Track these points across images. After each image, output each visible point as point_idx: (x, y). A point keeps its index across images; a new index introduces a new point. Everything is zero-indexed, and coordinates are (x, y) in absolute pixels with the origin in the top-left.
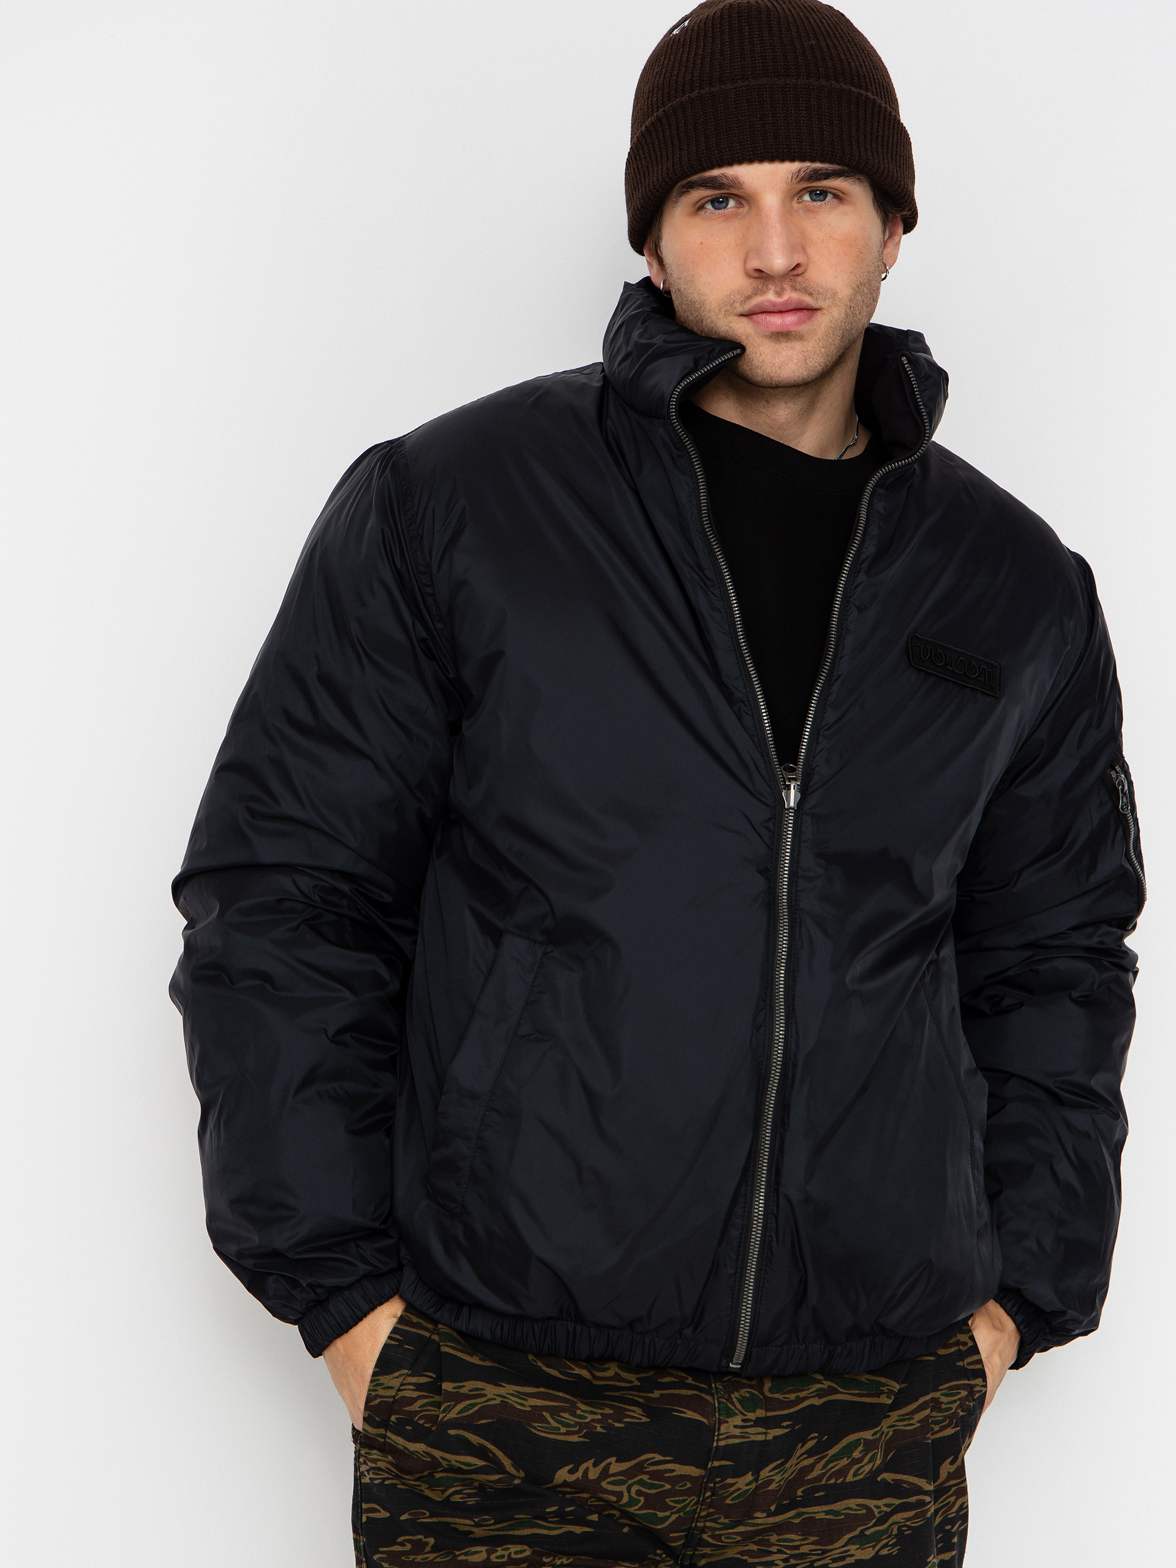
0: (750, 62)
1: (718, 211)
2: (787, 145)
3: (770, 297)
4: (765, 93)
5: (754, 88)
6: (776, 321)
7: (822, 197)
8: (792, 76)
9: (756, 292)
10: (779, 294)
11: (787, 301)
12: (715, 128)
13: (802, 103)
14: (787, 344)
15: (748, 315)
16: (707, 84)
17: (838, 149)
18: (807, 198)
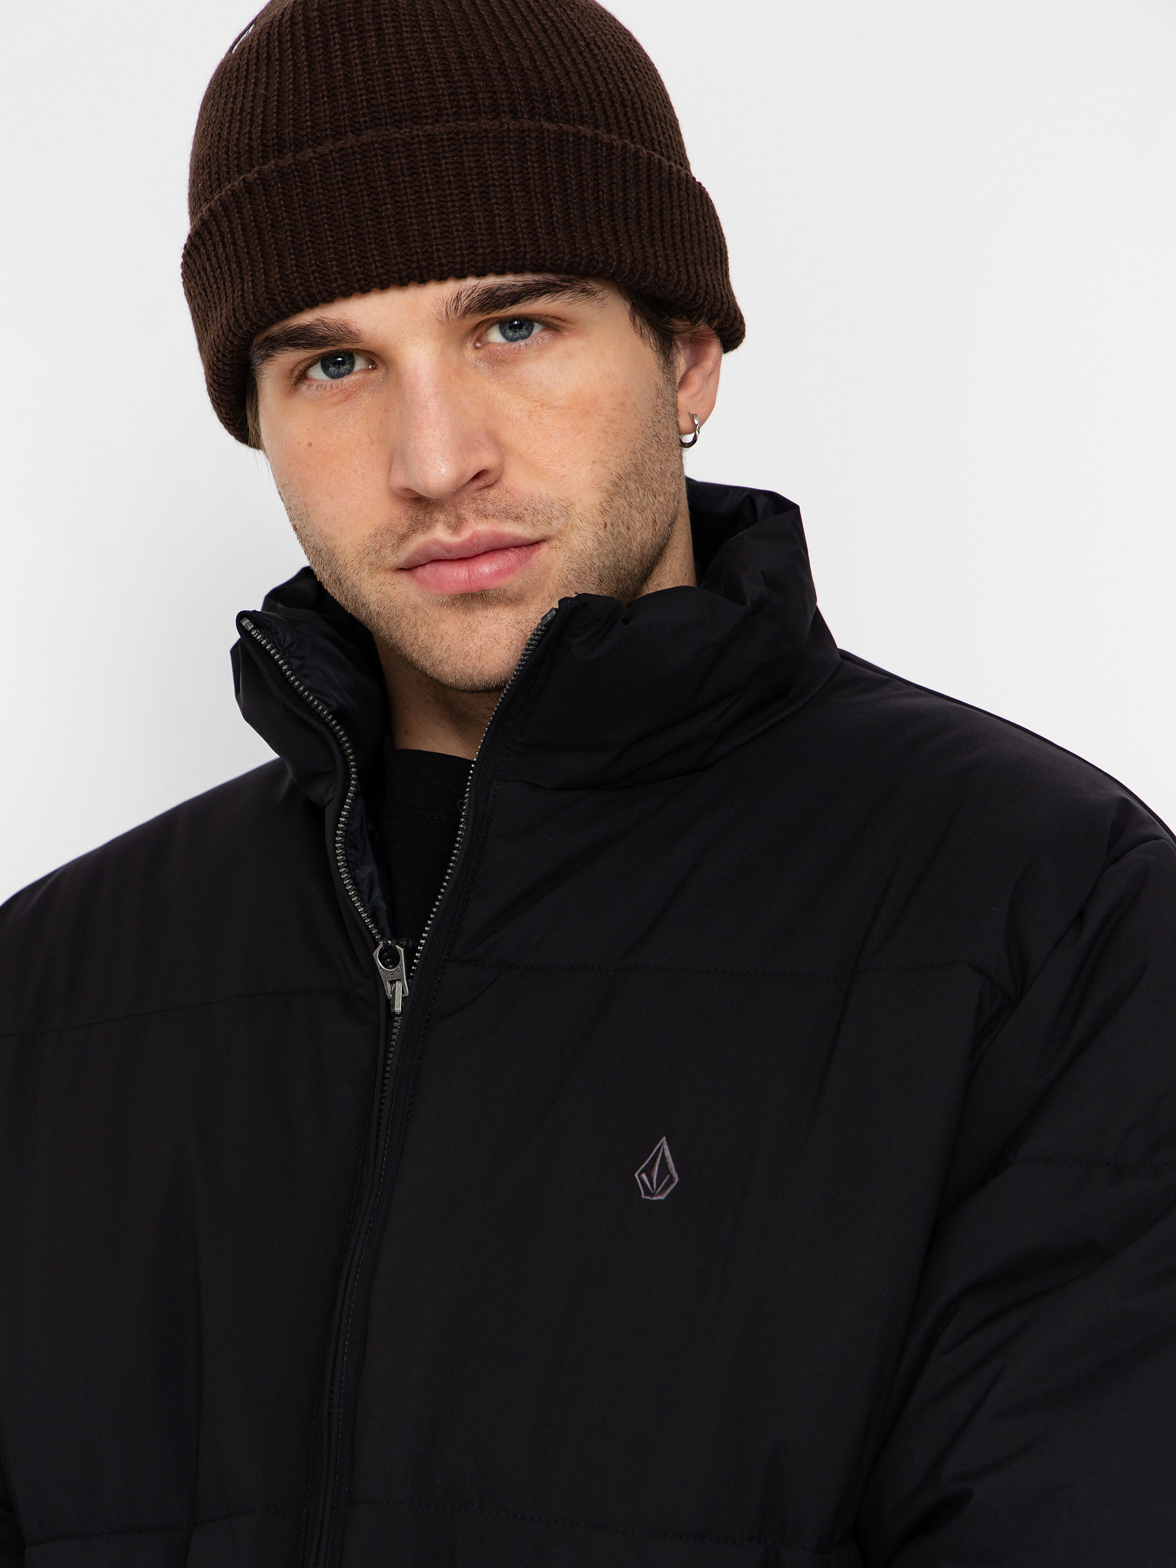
0: (345, 101)
1: (338, 381)
2: (427, 252)
3: (441, 534)
4: (374, 159)
5: (354, 153)
6: (458, 574)
7: (524, 332)
8: (426, 117)
9: (415, 527)
10: (456, 527)
11: (470, 540)
12: (293, 237)
13: (447, 169)
14: (485, 613)
15: (409, 568)
16: (274, 151)
17: (525, 245)
18: (495, 336)
